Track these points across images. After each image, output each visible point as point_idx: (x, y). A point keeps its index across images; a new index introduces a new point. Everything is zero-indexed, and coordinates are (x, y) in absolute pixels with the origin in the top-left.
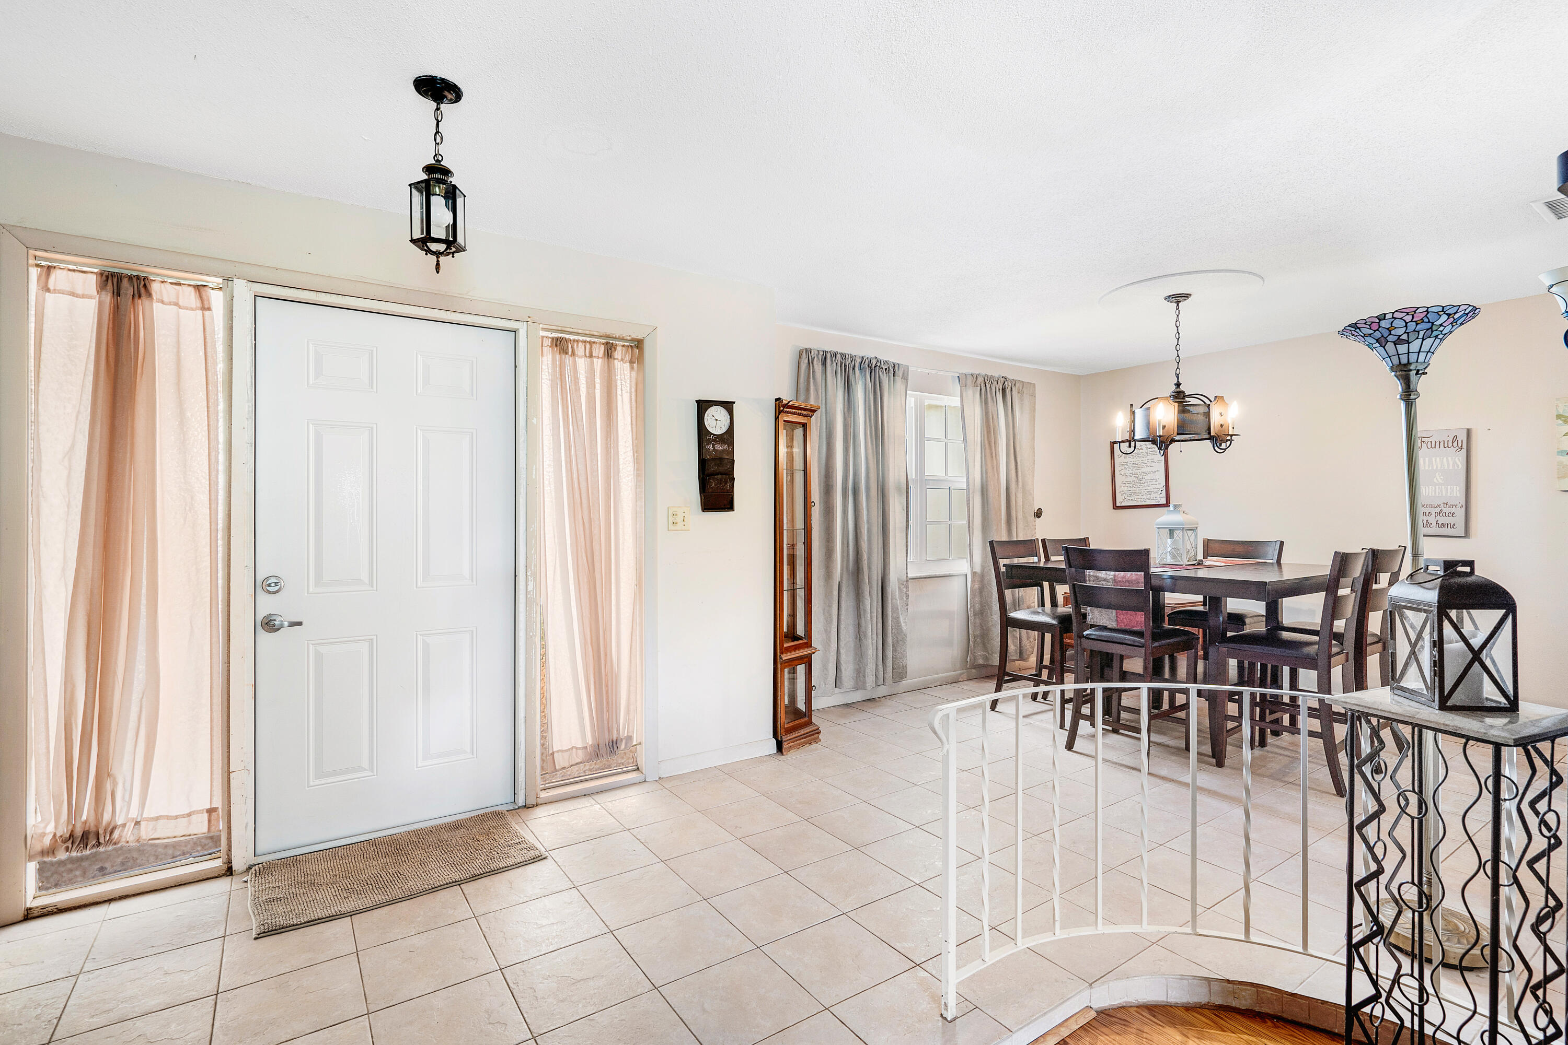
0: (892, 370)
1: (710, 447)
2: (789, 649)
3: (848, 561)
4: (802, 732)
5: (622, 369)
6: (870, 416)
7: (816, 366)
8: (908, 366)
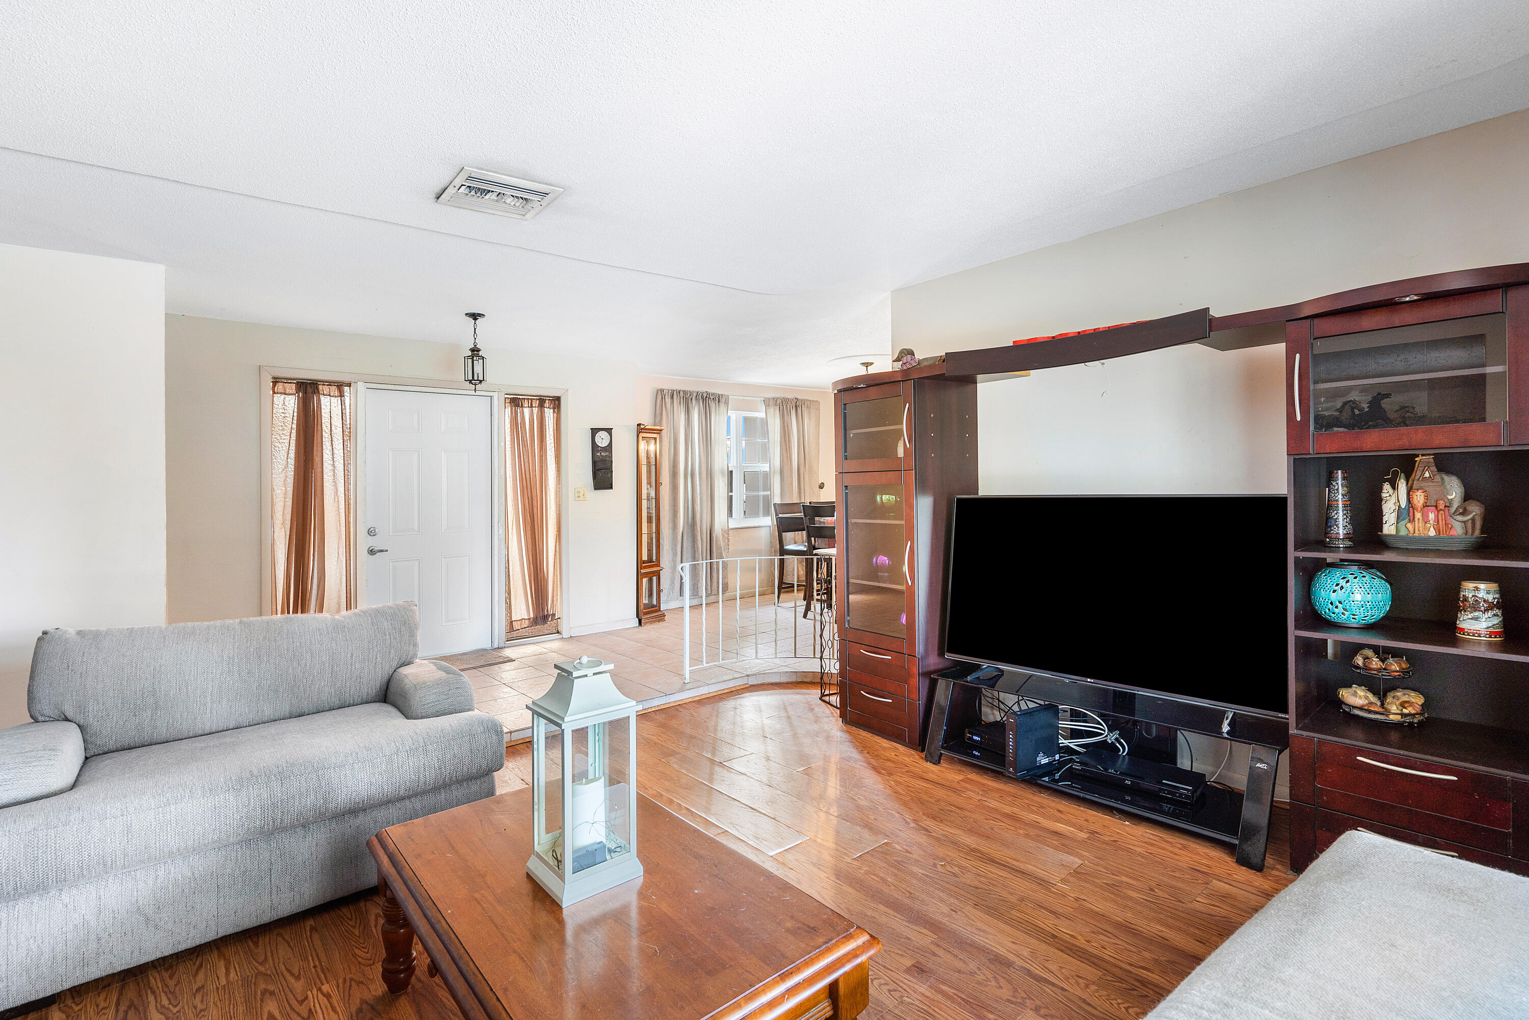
0: (717, 399)
1: (599, 454)
2: (645, 567)
3: (688, 518)
4: (654, 615)
5: (549, 413)
6: (702, 429)
7: (666, 400)
8: (728, 396)
